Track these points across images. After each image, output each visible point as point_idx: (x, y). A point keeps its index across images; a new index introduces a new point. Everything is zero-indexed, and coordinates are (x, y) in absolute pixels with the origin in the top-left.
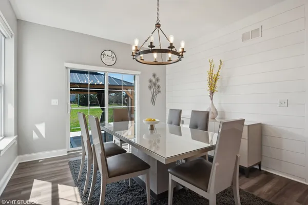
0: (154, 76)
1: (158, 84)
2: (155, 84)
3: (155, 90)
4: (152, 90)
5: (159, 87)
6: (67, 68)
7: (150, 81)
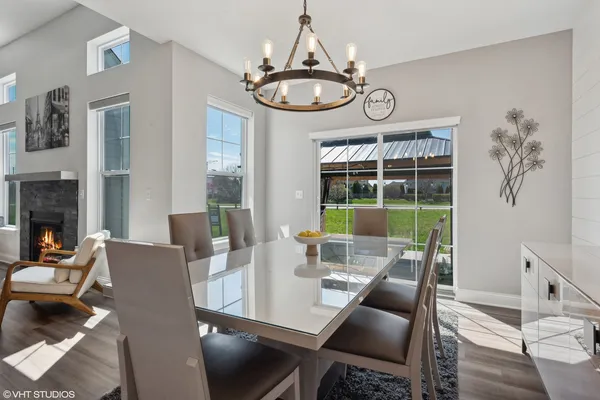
0: (514, 117)
1: (530, 139)
2: (516, 143)
3: (516, 160)
4: (506, 160)
5: (534, 148)
6: (314, 140)
7: (498, 135)
